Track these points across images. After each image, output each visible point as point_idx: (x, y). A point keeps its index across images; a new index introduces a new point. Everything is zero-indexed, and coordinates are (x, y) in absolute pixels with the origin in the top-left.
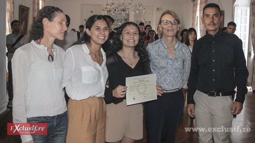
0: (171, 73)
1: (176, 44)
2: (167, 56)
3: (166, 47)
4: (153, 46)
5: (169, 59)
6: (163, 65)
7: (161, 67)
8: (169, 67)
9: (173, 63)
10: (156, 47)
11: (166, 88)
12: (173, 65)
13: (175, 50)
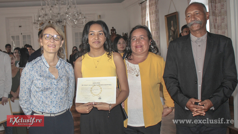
0: (57, 94)
1: (58, 61)
2: (49, 76)
3: (48, 66)
4: (32, 66)
5: (52, 79)
6: (47, 86)
7: (45, 88)
8: (54, 87)
9: (58, 83)
10: (37, 67)
11: (54, 111)
12: (57, 84)
13: (58, 67)
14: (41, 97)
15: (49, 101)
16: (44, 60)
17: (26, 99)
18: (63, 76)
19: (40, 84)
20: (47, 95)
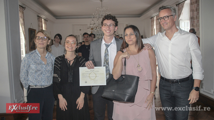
0: (45, 74)
1: (46, 54)
2: (41, 62)
3: (40, 56)
5: (43, 64)
6: (39, 69)
7: (38, 70)
8: (44, 70)
10: (33, 56)
11: (43, 85)
12: (46, 68)
13: (46, 58)
14: (35, 76)
15: (40, 79)
16: (37, 52)
17: (24, 77)
18: (50, 63)
19: (34, 67)
20: (39, 75)
